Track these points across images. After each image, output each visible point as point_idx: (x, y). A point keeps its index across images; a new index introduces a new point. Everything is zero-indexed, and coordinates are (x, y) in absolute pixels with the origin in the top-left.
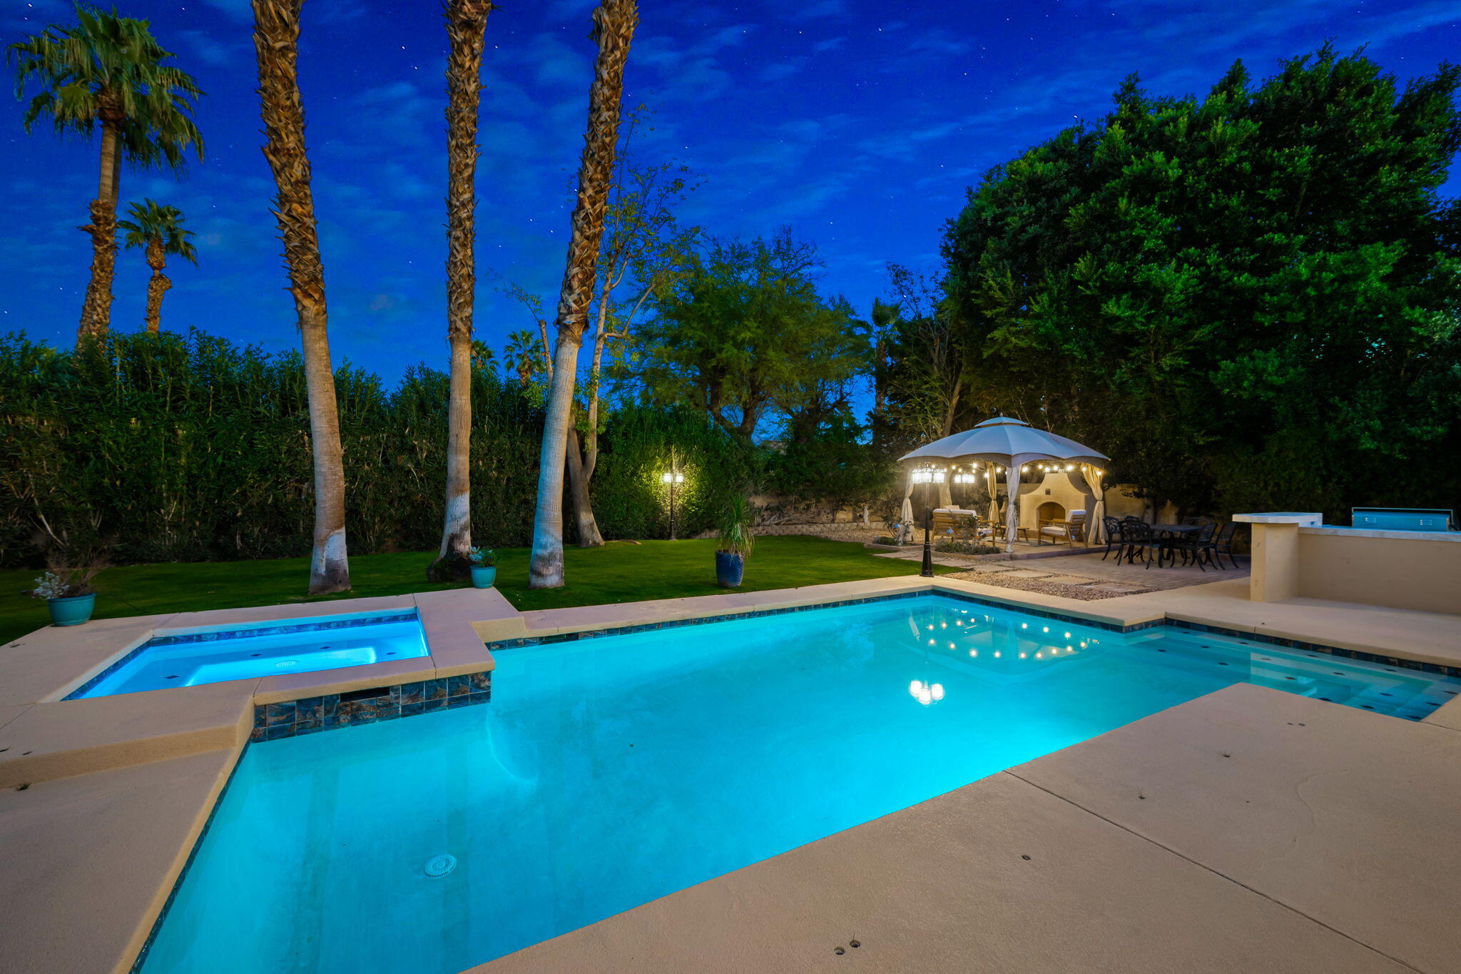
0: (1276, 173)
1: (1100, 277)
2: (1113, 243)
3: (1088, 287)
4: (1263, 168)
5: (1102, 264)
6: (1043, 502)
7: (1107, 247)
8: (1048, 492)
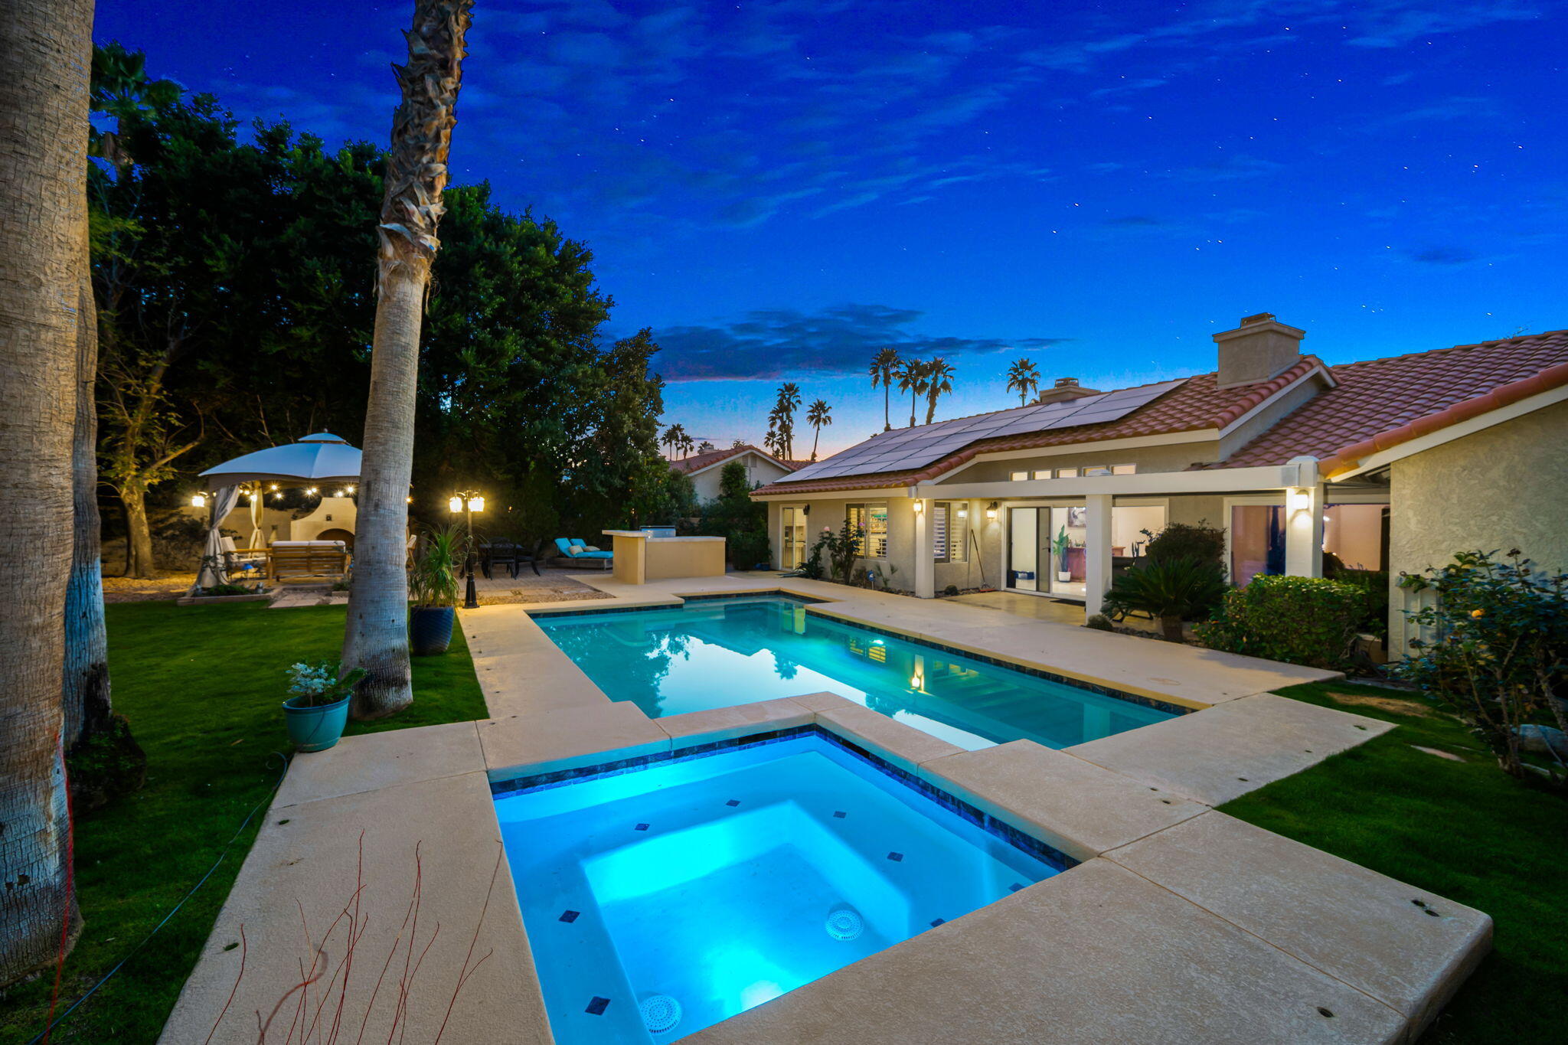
0: (558, 299)
1: (445, 324)
2: (460, 296)
3: (436, 327)
4: (552, 293)
5: (448, 312)
6: (325, 529)
7: (456, 298)
8: (329, 518)
